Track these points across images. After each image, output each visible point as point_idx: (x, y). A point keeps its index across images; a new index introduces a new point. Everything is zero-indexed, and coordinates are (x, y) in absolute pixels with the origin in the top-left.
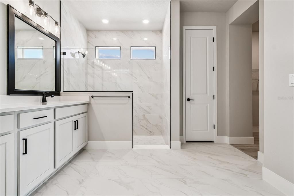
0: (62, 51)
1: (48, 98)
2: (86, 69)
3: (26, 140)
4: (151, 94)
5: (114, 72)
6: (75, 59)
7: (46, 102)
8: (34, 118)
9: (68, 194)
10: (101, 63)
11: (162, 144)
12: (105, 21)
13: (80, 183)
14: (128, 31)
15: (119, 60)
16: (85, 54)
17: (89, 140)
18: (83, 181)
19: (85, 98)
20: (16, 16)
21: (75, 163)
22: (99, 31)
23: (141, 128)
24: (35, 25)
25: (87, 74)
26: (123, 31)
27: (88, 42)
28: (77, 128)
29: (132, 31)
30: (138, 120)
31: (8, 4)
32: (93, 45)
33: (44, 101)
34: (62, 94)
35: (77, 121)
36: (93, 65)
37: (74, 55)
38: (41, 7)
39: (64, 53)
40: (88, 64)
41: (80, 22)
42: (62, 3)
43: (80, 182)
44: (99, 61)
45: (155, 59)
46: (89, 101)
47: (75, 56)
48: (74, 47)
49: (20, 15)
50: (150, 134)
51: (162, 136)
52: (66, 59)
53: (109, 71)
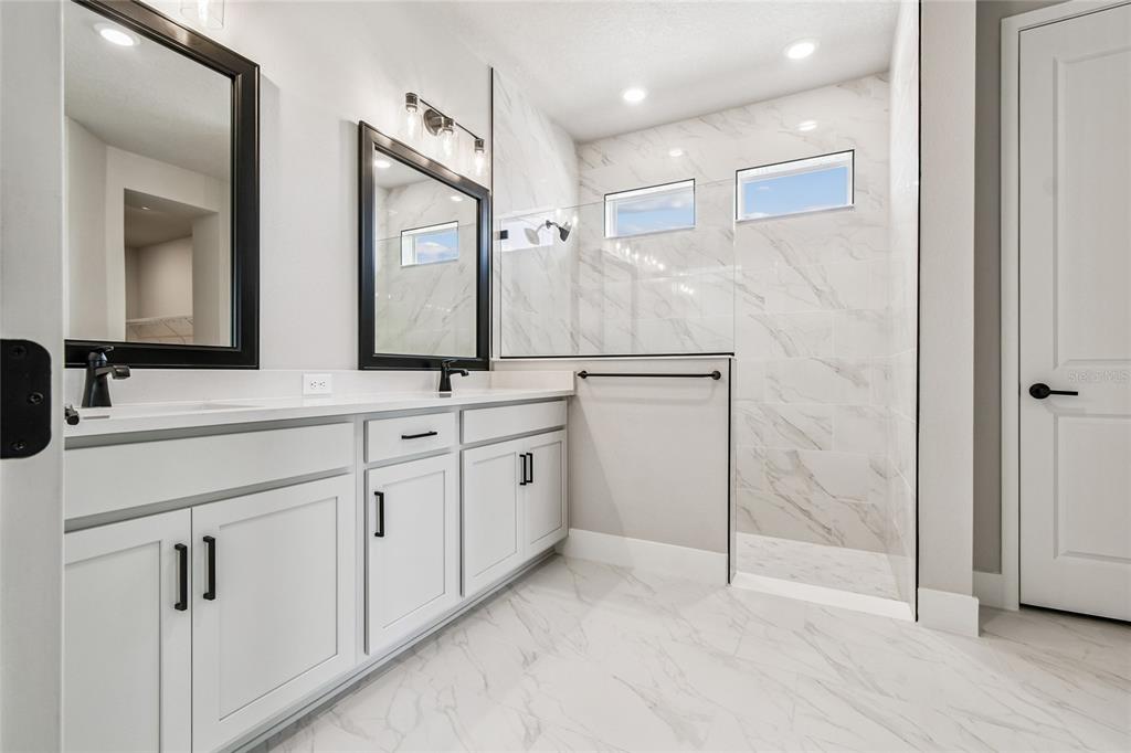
0: (497, 229)
1: (455, 378)
2: (575, 280)
3: (380, 495)
4: (829, 365)
5: (683, 280)
6: (536, 248)
7: (450, 390)
8: (404, 437)
9: (486, 685)
10: (628, 251)
11: (879, 592)
12: (635, 96)
13: (526, 663)
14: (723, 110)
15: (689, 232)
16: (570, 228)
17: (570, 525)
18: (535, 658)
19: (560, 380)
20: (376, 148)
21: (521, 592)
22: (616, 136)
23: (782, 508)
24: (424, 162)
25: (576, 295)
26: (703, 116)
27: (581, 184)
28: (528, 479)
29: (743, 106)
30: (768, 473)
31: (361, 122)
32: (596, 193)
33: (445, 386)
34: (496, 366)
35: (531, 455)
36: (599, 261)
37: (536, 235)
38: (438, 105)
39: (504, 235)
40: (580, 259)
41: (553, 121)
42: (497, 74)
43: (525, 658)
44: (618, 246)
45: (851, 204)
46: (572, 389)
47: (538, 239)
48: (534, 210)
49: (387, 143)
50: (824, 536)
51: (884, 555)
52: (508, 253)
53: (662, 279)
